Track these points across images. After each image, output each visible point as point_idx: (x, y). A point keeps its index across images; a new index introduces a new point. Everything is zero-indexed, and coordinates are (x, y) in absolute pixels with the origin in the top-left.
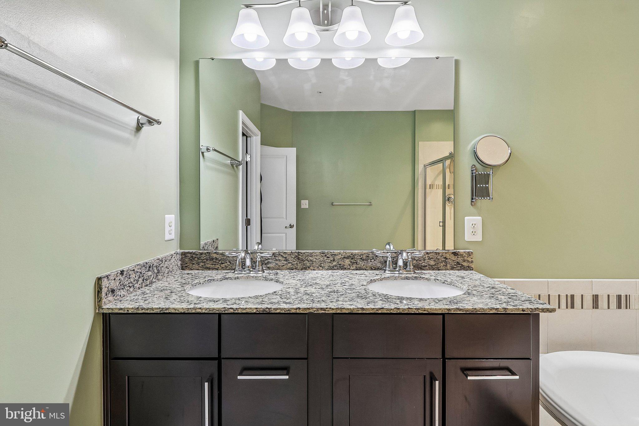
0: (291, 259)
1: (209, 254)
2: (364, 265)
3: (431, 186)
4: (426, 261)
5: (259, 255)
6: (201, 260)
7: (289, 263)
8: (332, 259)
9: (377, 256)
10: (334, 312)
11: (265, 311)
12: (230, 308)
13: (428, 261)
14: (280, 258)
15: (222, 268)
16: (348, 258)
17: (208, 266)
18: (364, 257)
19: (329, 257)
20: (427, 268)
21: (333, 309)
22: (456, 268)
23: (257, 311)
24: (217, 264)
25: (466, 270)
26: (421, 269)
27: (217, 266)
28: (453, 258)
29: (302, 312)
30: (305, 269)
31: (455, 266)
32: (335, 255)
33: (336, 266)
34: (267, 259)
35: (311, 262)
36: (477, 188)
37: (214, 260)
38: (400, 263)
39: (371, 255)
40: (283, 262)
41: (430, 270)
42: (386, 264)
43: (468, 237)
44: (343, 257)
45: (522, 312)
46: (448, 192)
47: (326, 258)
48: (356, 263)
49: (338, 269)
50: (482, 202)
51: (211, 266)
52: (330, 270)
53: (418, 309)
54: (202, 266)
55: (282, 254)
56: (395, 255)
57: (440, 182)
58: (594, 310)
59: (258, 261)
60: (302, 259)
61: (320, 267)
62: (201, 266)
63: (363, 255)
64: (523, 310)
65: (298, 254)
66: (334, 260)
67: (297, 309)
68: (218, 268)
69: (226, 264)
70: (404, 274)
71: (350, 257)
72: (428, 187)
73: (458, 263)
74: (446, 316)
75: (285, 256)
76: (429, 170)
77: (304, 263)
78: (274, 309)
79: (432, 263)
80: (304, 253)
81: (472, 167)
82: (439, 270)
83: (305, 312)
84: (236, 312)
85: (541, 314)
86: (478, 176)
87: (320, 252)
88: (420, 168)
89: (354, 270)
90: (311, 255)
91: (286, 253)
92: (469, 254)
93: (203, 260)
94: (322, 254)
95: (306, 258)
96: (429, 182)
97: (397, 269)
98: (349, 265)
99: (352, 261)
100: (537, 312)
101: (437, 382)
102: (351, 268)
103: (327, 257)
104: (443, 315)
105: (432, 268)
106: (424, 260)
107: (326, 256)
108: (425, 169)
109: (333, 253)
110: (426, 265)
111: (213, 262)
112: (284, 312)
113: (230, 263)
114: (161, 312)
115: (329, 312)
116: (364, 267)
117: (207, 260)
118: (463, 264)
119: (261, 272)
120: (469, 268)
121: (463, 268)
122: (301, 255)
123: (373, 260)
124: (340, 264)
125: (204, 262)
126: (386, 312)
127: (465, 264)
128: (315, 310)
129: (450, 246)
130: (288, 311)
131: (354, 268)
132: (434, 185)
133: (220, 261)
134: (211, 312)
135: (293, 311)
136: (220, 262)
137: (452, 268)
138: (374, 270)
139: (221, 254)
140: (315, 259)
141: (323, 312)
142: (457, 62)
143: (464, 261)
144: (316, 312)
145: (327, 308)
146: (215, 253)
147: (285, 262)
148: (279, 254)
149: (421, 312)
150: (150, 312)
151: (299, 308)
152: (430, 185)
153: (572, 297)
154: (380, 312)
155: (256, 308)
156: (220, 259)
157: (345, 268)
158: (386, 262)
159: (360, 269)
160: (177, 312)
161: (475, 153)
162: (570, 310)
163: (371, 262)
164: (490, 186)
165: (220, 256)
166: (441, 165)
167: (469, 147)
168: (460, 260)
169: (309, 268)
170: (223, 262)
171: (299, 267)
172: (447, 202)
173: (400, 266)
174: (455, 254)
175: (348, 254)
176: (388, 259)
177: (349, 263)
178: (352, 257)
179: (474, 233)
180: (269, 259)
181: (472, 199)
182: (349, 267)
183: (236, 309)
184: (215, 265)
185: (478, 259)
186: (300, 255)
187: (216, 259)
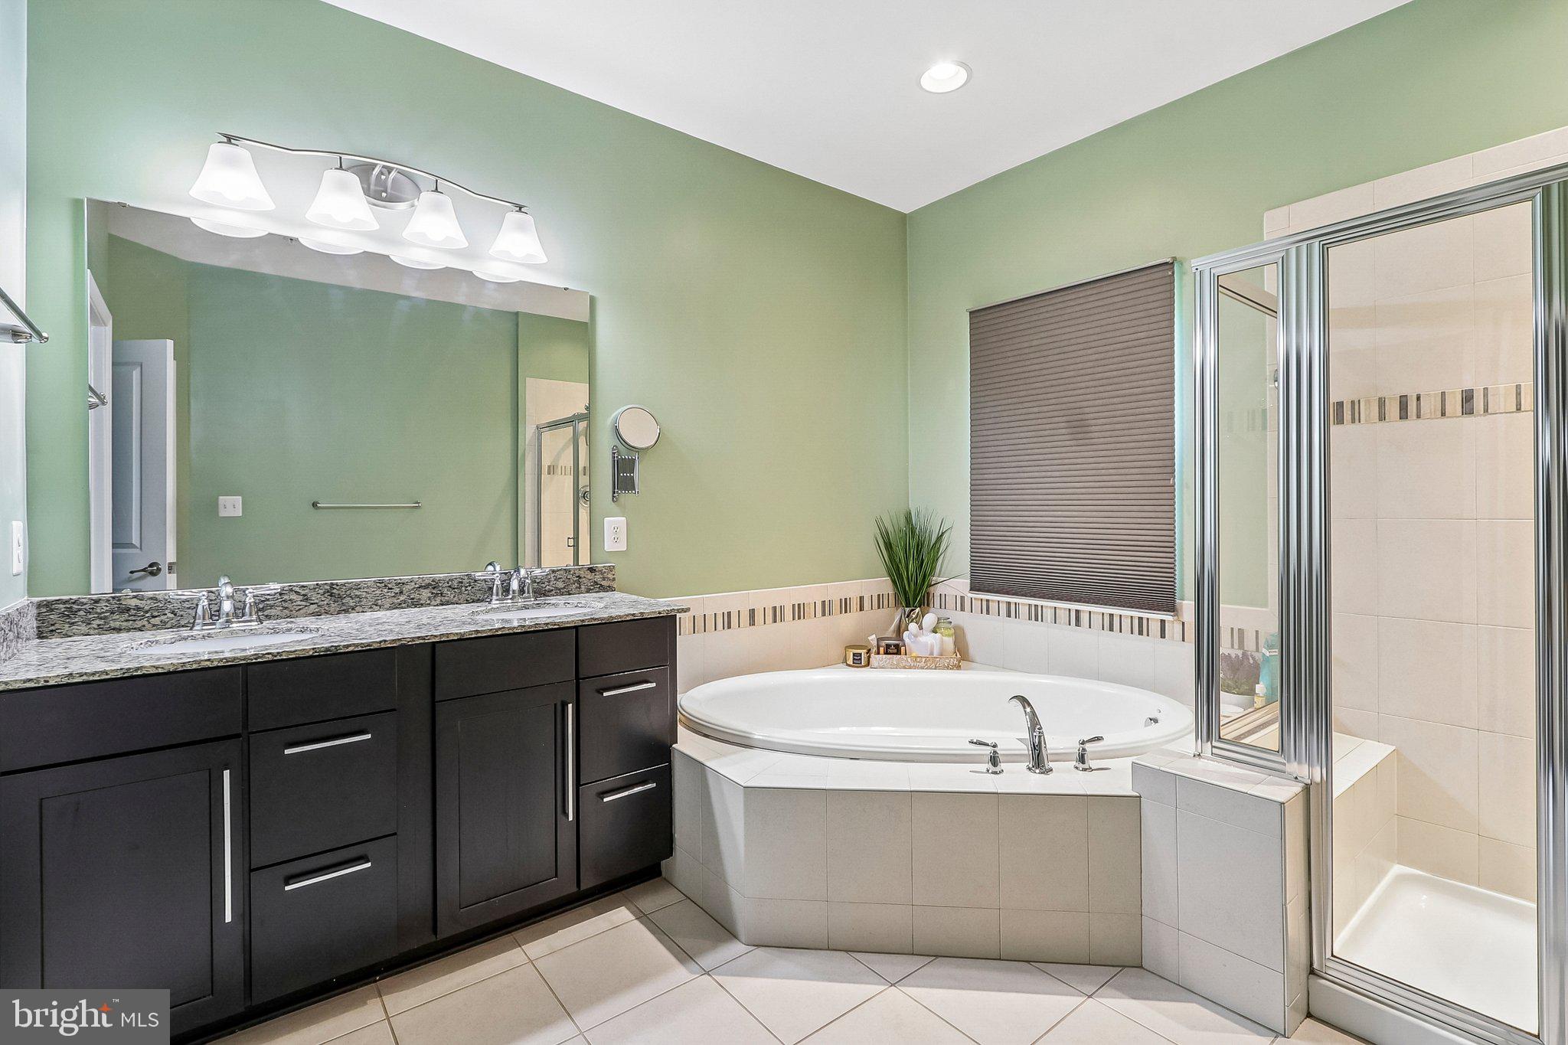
0: (315, 598)
1: (119, 600)
2: (454, 597)
3: (552, 470)
4: (551, 583)
5: (250, 593)
6: (96, 613)
7: (312, 604)
8: (398, 590)
9: (476, 581)
10: (437, 640)
11: (329, 650)
12: (268, 654)
13: (555, 582)
14: (294, 597)
15: (154, 625)
16: (426, 587)
17: (117, 624)
18: (455, 584)
19: (391, 589)
20: (553, 592)
21: (436, 636)
22: (592, 589)
23: (316, 652)
24: (140, 620)
25: (607, 591)
26: (545, 595)
27: (139, 624)
28: (590, 576)
29: (389, 645)
30: (346, 611)
31: (592, 588)
32: (403, 584)
33: (405, 602)
34: (262, 601)
35: (358, 599)
36: (620, 478)
37: (133, 612)
38: (515, 585)
39: (466, 581)
40: (299, 603)
41: (557, 595)
42: (492, 592)
43: (609, 546)
44: (417, 586)
45: (658, 615)
46: (584, 481)
47: (386, 590)
48: (441, 594)
49: (408, 606)
50: (626, 497)
51: (125, 624)
52: (394, 609)
53: (548, 624)
54: (99, 625)
55: (297, 589)
56: (505, 577)
57: (567, 460)
58: (752, 627)
59: (248, 605)
60: (339, 594)
61: (376, 605)
62: (96, 627)
63: (452, 580)
64: (660, 613)
65: (331, 587)
66: (401, 592)
67: (381, 642)
68: (144, 626)
69: (163, 618)
70: (520, 602)
71: (431, 585)
72: (545, 470)
73: (596, 583)
74: (580, 629)
75: (303, 592)
76: (546, 436)
77: (344, 601)
78: (344, 646)
79: (560, 585)
80: (344, 585)
81: (613, 449)
82: (570, 594)
83: (395, 645)
84: (278, 658)
85: (678, 616)
86: (620, 461)
87: (374, 581)
88: (528, 432)
89: (437, 605)
90: (358, 587)
91: (305, 587)
92: (611, 569)
93: (103, 613)
94: (378, 584)
95: (348, 593)
96: (546, 463)
97: (510, 597)
98: (429, 598)
99: (434, 591)
100: (673, 614)
101: (570, 706)
102: (433, 603)
103: (389, 589)
104: (576, 628)
105: (560, 592)
106: (549, 582)
107: (385, 586)
108: (540, 435)
109: (399, 581)
110: (552, 588)
111: (130, 616)
112: (360, 649)
113: (175, 615)
114: (126, 675)
115: (430, 641)
116: (455, 599)
117: (113, 613)
118: (602, 583)
119: (256, 623)
120: (611, 589)
121: (603, 589)
122: (338, 588)
123: (469, 588)
124: (413, 599)
125: (105, 618)
126: (507, 632)
127: (604, 583)
128: (409, 640)
129: (585, 560)
130: (367, 646)
131: (438, 602)
132: (557, 467)
133: (147, 612)
134: (230, 663)
135: (376, 646)
136: (147, 615)
137: (588, 591)
138: (472, 602)
139: (151, 598)
140: (364, 593)
141: (422, 641)
142: (592, 299)
143: (604, 579)
144: (410, 643)
145: (427, 636)
146: (135, 597)
147: (304, 603)
148: (291, 590)
149: (552, 627)
150: (99, 678)
151: (385, 641)
152: (549, 467)
153: (729, 614)
154: (500, 633)
155: (313, 649)
156: (147, 608)
157: (422, 604)
158: (491, 589)
159: (448, 603)
160: (160, 671)
161: (617, 430)
162: (727, 631)
163: (466, 590)
164: (636, 475)
165: (149, 602)
166: (568, 431)
167: (609, 421)
168: (598, 578)
169: (353, 609)
170: (156, 614)
171: (332, 609)
172: (582, 501)
173: (514, 591)
174: (592, 570)
175: (427, 581)
176: (496, 583)
177: (429, 595)
178: (434, 585)
179: (616, 540)
180: (268, 600)
181: (614, 493)
182: (428, 602)
183: (278, 653)
184: (135, 621)
185: (621, 575)
186: (334, 588)
187: (138, 608)
